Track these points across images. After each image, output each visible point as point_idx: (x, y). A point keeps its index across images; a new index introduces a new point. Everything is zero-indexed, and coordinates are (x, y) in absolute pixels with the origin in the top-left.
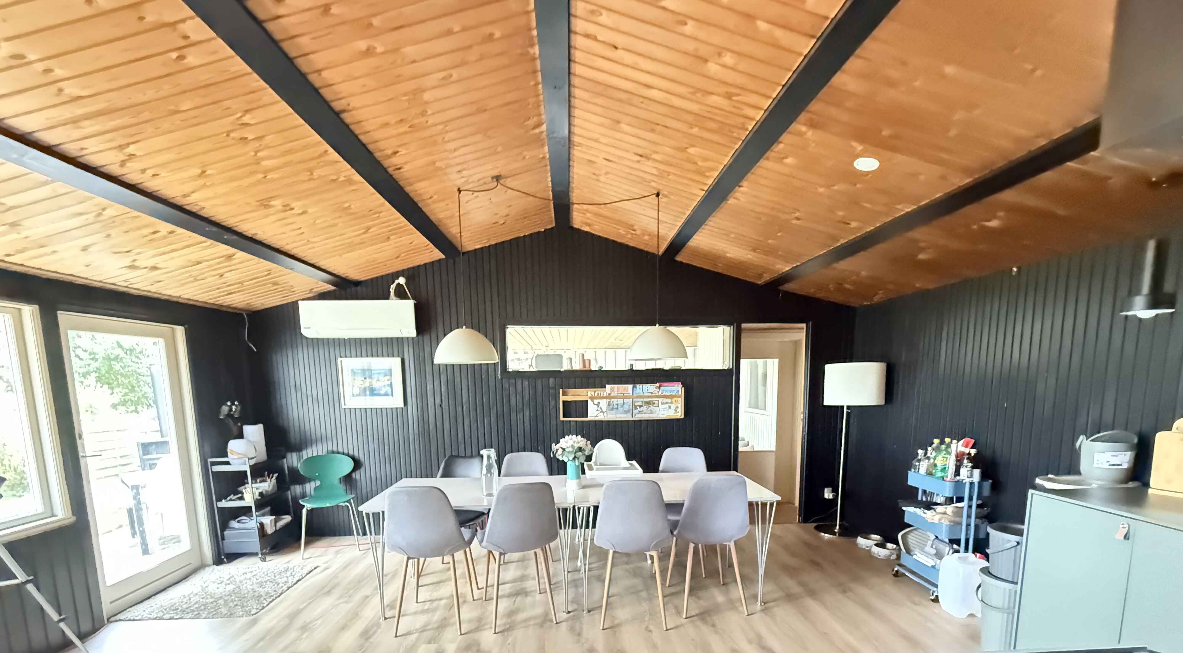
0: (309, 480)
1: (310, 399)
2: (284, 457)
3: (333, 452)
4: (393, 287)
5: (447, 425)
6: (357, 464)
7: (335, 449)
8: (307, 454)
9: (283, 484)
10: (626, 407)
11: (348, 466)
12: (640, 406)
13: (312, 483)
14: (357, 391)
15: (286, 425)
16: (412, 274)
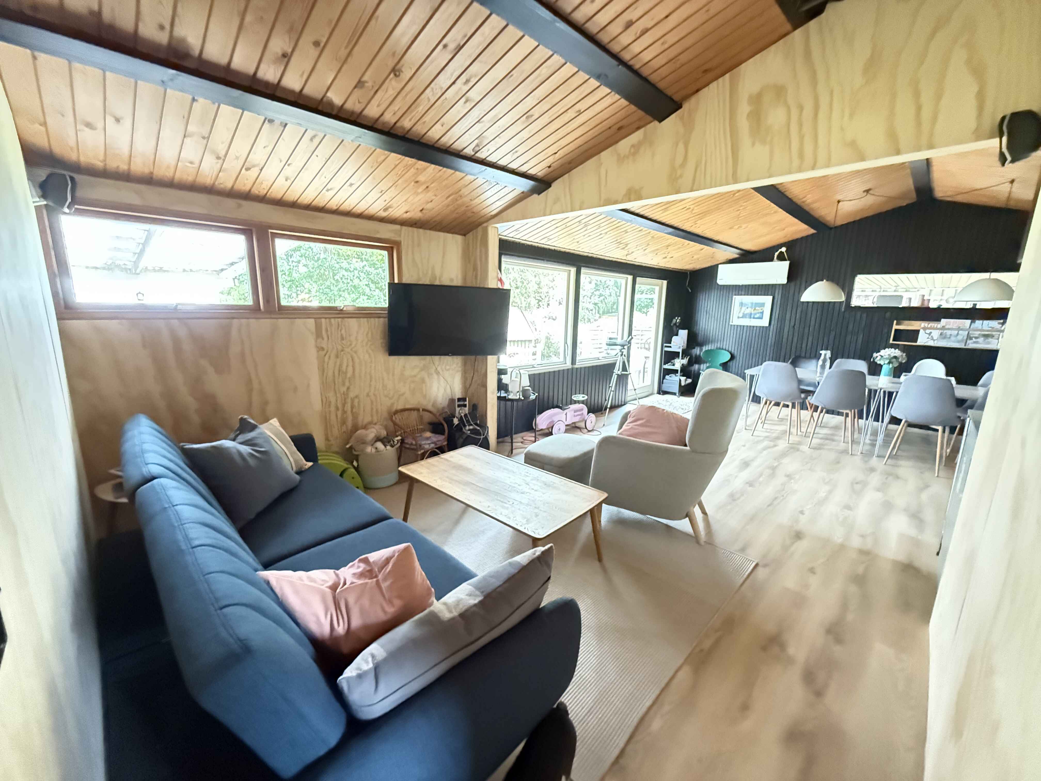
0: (704, 362)
1: (713, 318)
2: (694, 348)
3: (720, 349)
4: (777, 254)
5: (795, 339)
6: (733, 357)
7: (721, 347)
8: (705, 348)
9: (691, 363)
10: (960, 338)
11: (728, 357)
12: (976, 338)
13: (705, 365)
14: (741, 315)
15: (697, 332)
16: (791, 245)
